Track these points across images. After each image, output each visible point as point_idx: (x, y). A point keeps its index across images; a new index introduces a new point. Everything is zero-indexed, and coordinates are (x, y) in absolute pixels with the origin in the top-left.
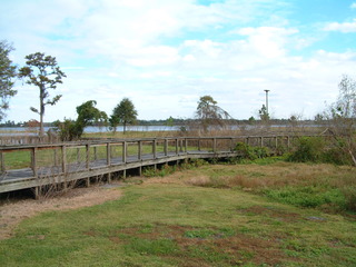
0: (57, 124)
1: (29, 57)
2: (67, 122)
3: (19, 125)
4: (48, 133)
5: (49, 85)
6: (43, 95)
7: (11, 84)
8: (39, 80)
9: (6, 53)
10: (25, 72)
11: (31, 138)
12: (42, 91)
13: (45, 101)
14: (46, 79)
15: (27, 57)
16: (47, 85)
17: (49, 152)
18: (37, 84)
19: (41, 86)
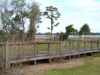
0: (58, 34)
1: (47, 8)
2: (62, 33)
3: (43, 34)
4: (54, 37)
5: (55, 18)
6: (52, 23)
8: (51, 17)
11: (47, 39)
12: (52, 21)
13: (53, 25)
14: (54, 16)
15: (46, 8)
17: (55, 45)
18: (50, 18)
19: (52, 19)
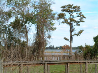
0: (80, 48)
1: (64, 7)
2: (87, 47)
3: (57, 48)
4: (75, 53)
5: (76, 24)
6: (72, 30)
7: (53, 24)
8: (69, 21)
9: (49, 5)
10: (61, 16)
11: (64, 56)
12: (71, 27)
13: (73, 34)
14: (74, 20)
15: (62, 7)
16: (74, 24)
17: (77, 66)
18: (68, 23)
19: (71, 25)
